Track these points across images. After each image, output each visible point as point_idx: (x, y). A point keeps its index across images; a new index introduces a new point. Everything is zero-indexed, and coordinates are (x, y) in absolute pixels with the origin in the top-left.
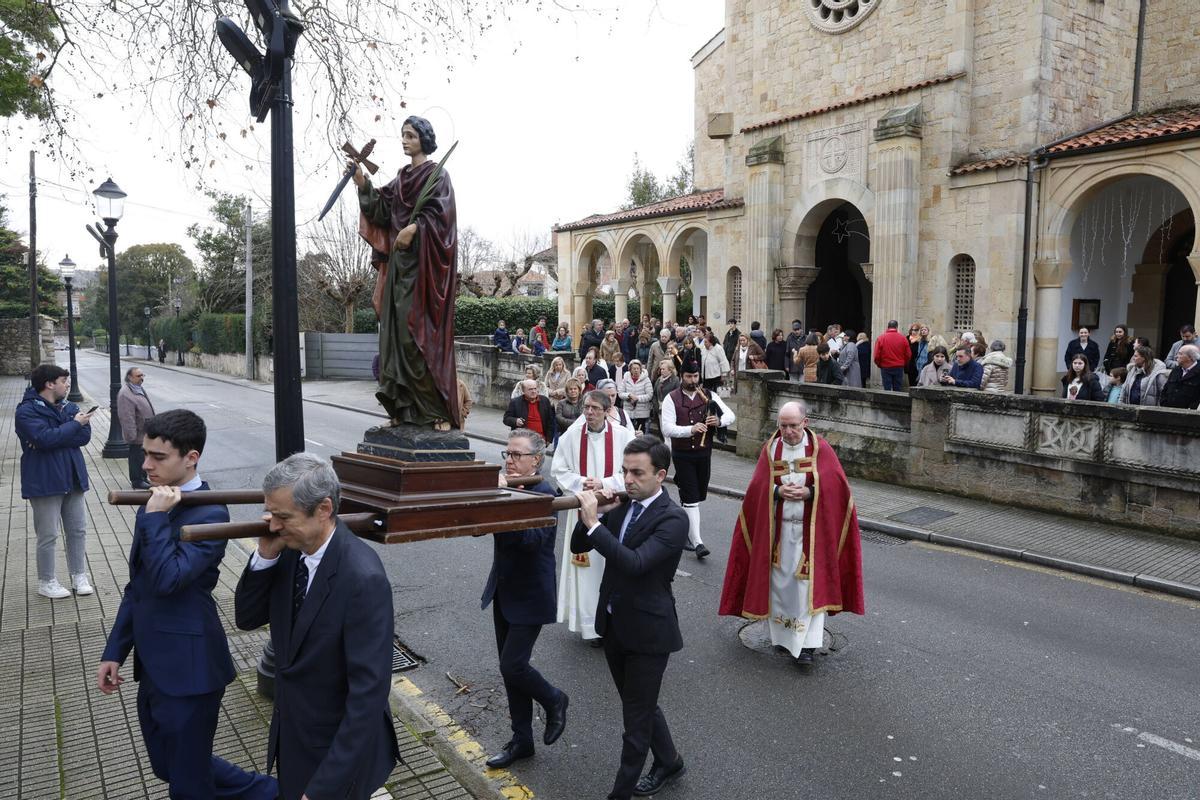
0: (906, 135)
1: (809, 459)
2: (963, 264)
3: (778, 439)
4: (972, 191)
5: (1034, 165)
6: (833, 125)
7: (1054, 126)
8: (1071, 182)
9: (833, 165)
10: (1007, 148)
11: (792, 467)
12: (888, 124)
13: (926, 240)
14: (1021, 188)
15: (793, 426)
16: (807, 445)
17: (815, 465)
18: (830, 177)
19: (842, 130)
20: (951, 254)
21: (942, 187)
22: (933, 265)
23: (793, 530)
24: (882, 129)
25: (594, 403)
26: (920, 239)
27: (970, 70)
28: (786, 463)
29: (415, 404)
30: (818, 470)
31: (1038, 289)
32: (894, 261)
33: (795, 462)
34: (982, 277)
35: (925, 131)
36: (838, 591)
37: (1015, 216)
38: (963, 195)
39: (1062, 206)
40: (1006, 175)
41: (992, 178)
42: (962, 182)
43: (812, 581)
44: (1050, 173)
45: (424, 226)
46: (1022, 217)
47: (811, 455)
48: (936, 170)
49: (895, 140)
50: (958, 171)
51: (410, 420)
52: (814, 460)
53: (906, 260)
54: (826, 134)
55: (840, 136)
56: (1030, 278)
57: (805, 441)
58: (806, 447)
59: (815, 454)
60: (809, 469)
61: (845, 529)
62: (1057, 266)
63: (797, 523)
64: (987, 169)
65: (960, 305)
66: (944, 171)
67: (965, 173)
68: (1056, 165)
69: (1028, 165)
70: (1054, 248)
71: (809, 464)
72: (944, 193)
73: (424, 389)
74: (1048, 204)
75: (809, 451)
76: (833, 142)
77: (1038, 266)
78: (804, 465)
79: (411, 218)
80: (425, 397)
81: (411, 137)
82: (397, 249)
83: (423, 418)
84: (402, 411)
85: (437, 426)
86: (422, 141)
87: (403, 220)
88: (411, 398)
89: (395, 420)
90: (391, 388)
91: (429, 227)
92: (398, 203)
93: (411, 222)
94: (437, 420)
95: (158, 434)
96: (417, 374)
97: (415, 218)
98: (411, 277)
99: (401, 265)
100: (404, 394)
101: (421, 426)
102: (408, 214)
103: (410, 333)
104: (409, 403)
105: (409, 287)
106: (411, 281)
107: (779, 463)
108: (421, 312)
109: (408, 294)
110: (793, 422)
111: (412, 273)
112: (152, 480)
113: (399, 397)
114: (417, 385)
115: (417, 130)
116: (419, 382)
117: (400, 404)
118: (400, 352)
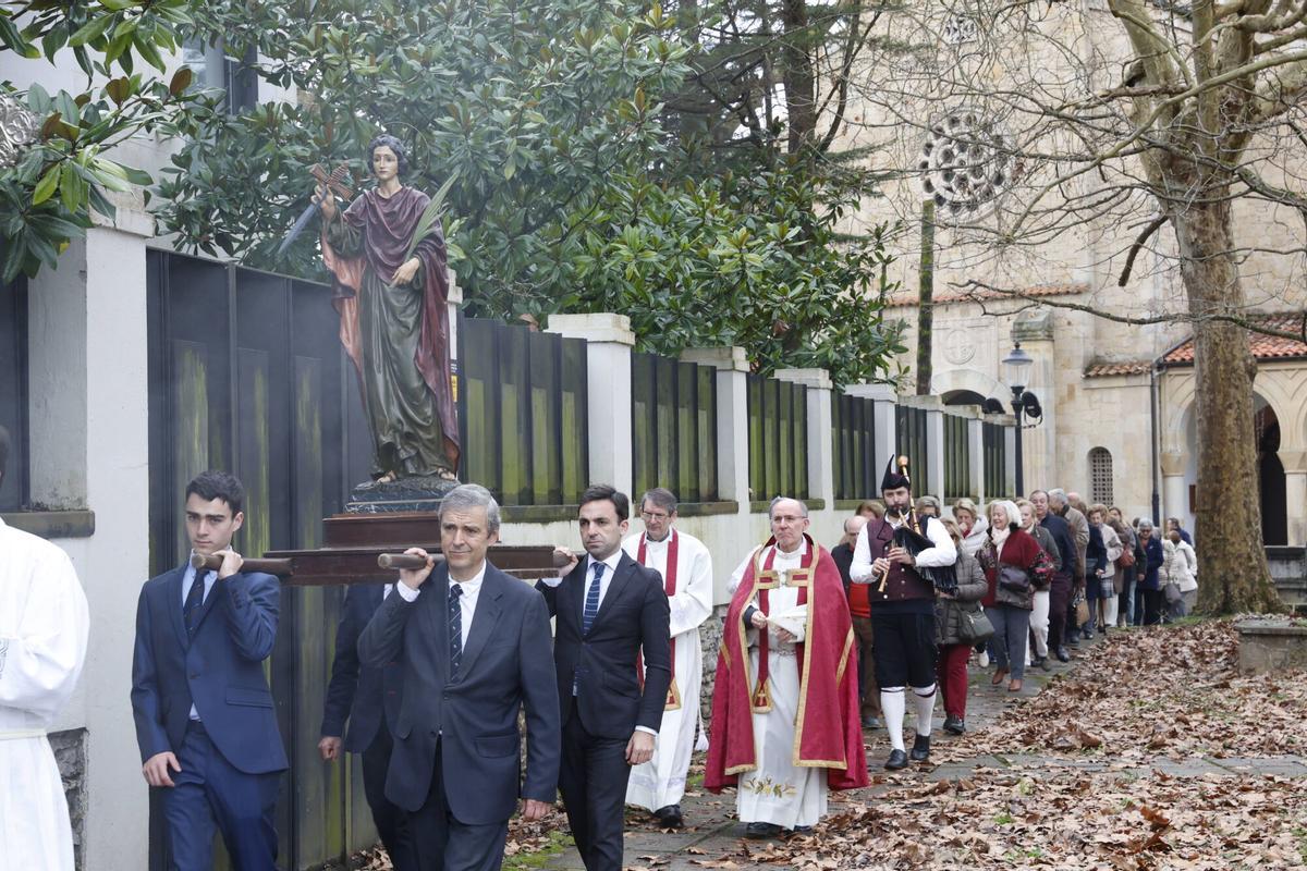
0: (1043, 340)
1: (805, 571)
2: (1100, 456)
3: (770, 548)
4: (1106, 391)
5: (1156, 373)
6: (958, 317)
7: (1167, 336)
8: (1186, 387)
9: (959, 357)
10: (1130, 354)
11: (783, 579)
12: (1024, 327)
13: (1063, 433)
14: (1146, 392)
16: (805, 553)
17: (811, 579)
18: (957, 368)
19: (968, 323)
20: (1089, 447)
21: (1076, 387)
22: (1071, 457)
24: (1018, 331)
25: (657, 510)
26: (1057, 433)
27: (1092, 282)
28: (776, 573)
29: (418, 453)
30: (814, 585)
31: (1165, 477)
32: (1037, 453)
33: (787, 573)
34: (1119, 467)
35: (1057, 335)
37: (1144, 415)
38: (1097, 396)
39: (1179, 407)
40: (1134, 381)
41: (1122, 382)
42: (1095, 384)
43: (801, 724)
44: (1168, 379)
45: (426, 261)
46: (1150, 415)
47: (808, 566)
48: (1069, 371)
49: (1032, 343)
50: (1092, 373)
51: (414, 471)
52: (810, 572)
53: (1048, 452)
54: (950, 324)
55: (967, 330)
56: (1158, 468)
57: (803, 549)
58: (803, 556)
59: (814, 564)
60: (803, 583)
62: (1180, 459)
64: (1118, 374)
65: (1097, 492)
66: (1078, 373)
67: (1097, 376)
68: (1173, 372)
69: (1151, 372)
70: (1176, 444)
71: (804, 577)
72: (1079, 392)
73: (428, 436)
74: (1168, 405)
75: (806, 561)
76: (958, 334)
77: (1164, 458)
78: (796, 577)
79: (410, 252)
80: (429, 445)
81: (389, 160)
82: (392, 286)
83: (426, 467)
84: (404, 461)
85: (444, 475)
86: (399, 165)
87: (391, 252)
88: (414, 447)
89: (391, 473)
90: (395, 438)
91: (432, 261)
92: (381, 234)
93: (412, 257)
94: (440, 470)
95: (218, 495)
96: (424, 420)
97: (415, 252)
98: (410, 316)
99: (396, 304)
100: (407, 444)
101: (427, 476)
102: (397, 246)
103: (420, 375)
104: (413, 453)
105: (411, 327)
106: (411, 321)
107: (768, 574)
108: (430, 353)
109: (410, 335)
110: (788, 513)
111: (409, 312)
112: (203, 547)
113: (403, 447)
114: (421, 433)
115: (397, 153)
116: (426, 429)
117: (403, 455)
118: (398, 397)
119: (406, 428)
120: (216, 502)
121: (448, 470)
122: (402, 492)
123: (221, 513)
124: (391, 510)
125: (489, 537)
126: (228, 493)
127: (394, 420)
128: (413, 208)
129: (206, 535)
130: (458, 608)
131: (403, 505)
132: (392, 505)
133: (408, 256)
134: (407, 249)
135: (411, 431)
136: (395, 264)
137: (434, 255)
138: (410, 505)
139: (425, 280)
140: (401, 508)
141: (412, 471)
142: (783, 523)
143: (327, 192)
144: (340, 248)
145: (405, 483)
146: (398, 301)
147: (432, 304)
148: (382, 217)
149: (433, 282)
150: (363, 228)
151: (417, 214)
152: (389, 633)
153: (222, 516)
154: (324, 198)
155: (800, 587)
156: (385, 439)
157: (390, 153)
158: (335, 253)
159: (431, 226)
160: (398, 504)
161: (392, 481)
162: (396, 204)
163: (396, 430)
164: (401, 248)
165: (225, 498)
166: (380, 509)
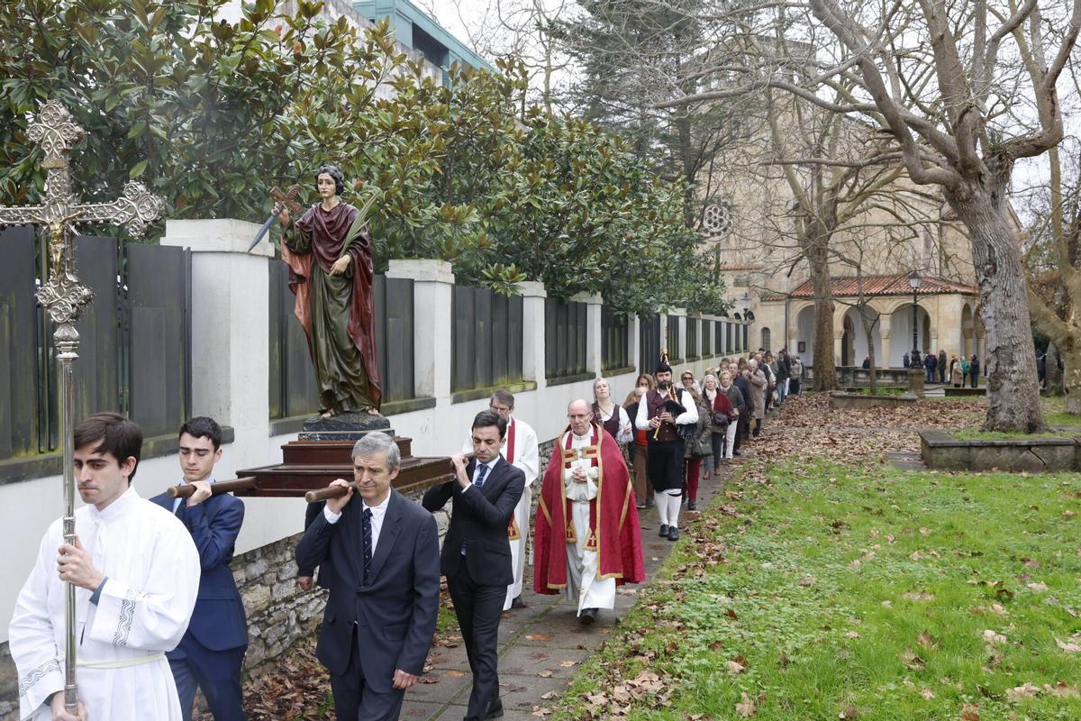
0: (745, 286)
1: (594, 447)
2: (766, 331)
3: (568, 433)
5: (787, 300)
8: (798, 306)
10: (779, 293)
11: (580, 454)
12: (739, 281)
14: (784, 307)
15: (581, 416)
16: (593, 435)
17: (599, 452)
20: (762, 327)
21: (758, 304)
22: (755, 331)
23: (581, 510)
25: (502, 406)
27: (765, 265)
28: (575, 450)
29: (351, 396)
30: (602, 456)
31: (790, 338)
33: (582, 450)
34: (773, 335)
35: (751, 285)
36: (619, 560)
37: (782, 316)
38: (765, 308)
39: (796, 313)
40: (779, 302)
41: (775, 303)
42: (765, 303)
43: (599, 551)
44: (792, 303)
45: (356, 257)
46: (785, 316)
47: (596, 444)
48: (756, 298)
49: (742, 287)
51: (348, 409)
52: (598, 448)
56: (787, 336)
57: (591, 432)
58: (592, 438)
59: (600, 443)
60: (593, 456)
61: (625, 508)
62: (794, 332)
63: (584, 504)
64: (773, 300)
65: (764, 344)
66: (759, 299)
67: (765, 300)
68: (794, 300)
69: (785, 299)
70: (794, 327)
71: (594, 452)
72: (758, 307)
73: (358, 384)
74: (792, 313)
75: (594, 440)
77: (790, 331)
78: (589, 452)
79: (343, 250)
80: (360, 390)
81: (329, 183)
82: (330, 275)
83: (357, 406)
84: (340, 402)
85: (370, 412)
86: (337, 187)
87: (331, 251)
88: (348, 392)
89: (332, 411)
90: (333, 386)
91: (359, 256)
92: (323, 237)
93: (345, 254)
94: (368, 408)
95: (204, 434)
96: (355, 372)
97: (347, 250)
98: (344, 296)
99: (333, 288)
100: (342, 389)
101: (357, 413)
102: (334, 246)
103: (351, 341)
104: (347, 396)
105: (345, 304)
106: (345, 300)
107: (570, 451)
108: (358, 324)
109: (344, 310)
110: (581, 413)
111: (344, 293)
112: (192, 473)
113: (339, 392)
114: (353, 382)
115: (334, 178)
116: (356, 379)
117: (340, 398)
118: (336, 356)
119: (342, 379)
120: (203, 439)
121: (373, 407)
122: (339, 426)
123: (206, 448)
124: (330, 439)
125: (390, 473)
126: (211, 432)
127: (333, 374)
128: (347, 218)
129: (194, 464)
130: (370, 527)
131: (339, 435)
132: (331, 434)
133: (342, 253)
134: (342, 248)
135: (345, 381)
136: (334, 259)
137: (361, 252)
138: (343, 434)
139: (354, 271)
140: (338, 437)
141: (347, 409)
142: (577, 419)
143: (283, 207)
144: (294, 248)
145: (341, 419)
146: (335, 286)
147: (360, 288)
148: (324, 225)
149: (361, 273)
150: (311, 232)
151: (350, 222)
152: (318, 545)
153: (207, 450)
154: (281, 211)
155: (592, 459)
156: (326, 387)
157: (330, 178)
158: (291, 252)
159: (359, 231)
160: (335, 434)
161: (332, 416)
162: (335, 215)
163: (335, 380)
164: (337, 248)
165: (209, 436)
166: (323, 437)
